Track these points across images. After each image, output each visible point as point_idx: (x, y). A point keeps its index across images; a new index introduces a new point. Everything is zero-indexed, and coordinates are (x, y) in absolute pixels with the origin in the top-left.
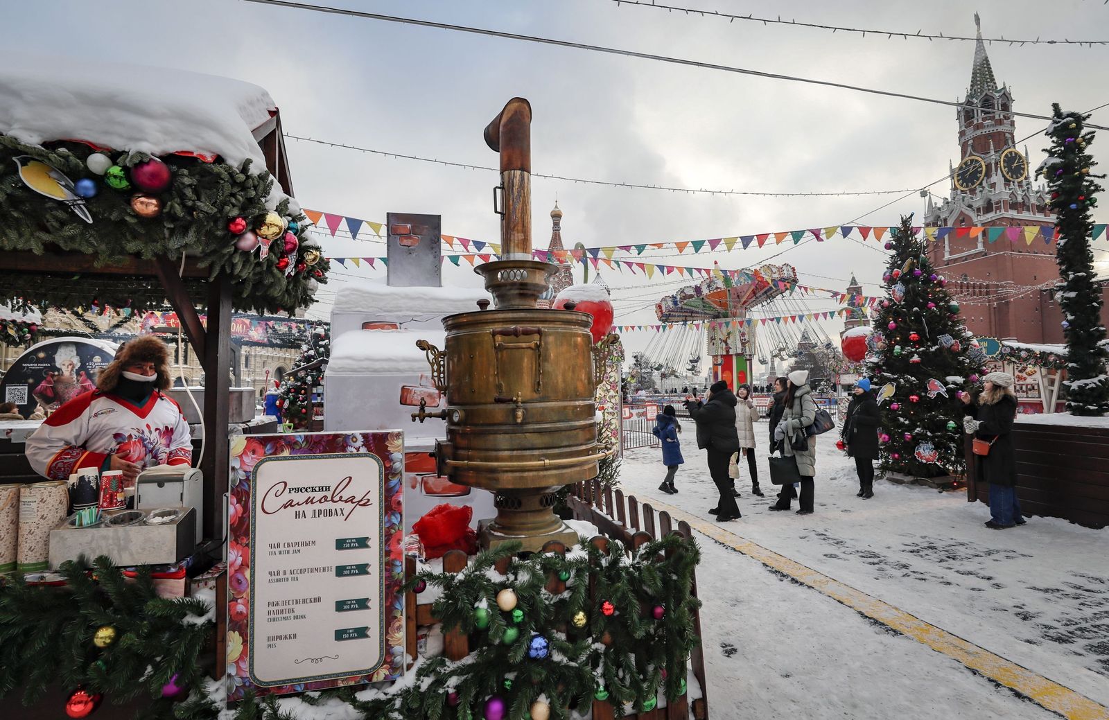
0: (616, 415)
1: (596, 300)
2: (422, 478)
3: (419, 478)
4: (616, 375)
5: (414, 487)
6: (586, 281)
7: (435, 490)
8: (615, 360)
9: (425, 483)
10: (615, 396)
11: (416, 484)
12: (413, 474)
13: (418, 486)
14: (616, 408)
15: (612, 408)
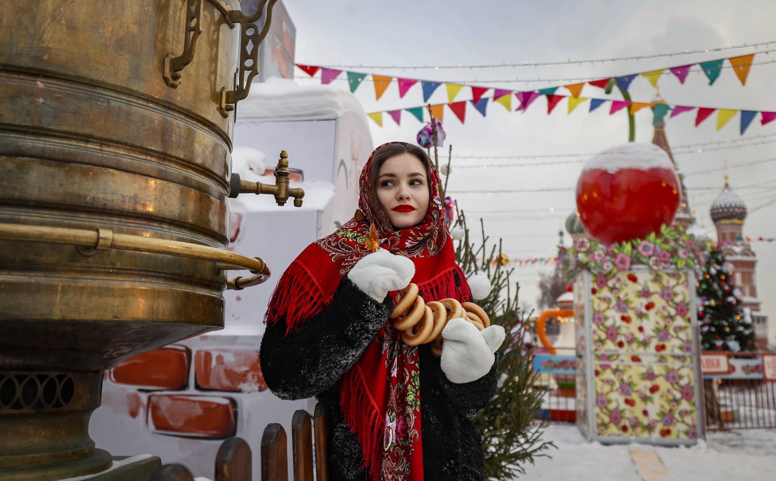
0: (688, 360)
1: (645, 166)
2: (149, 399)
3: (144, 397)
4: (686, 292)
5: (134, 414)
6: (632, 138)
7: (171, 423)
8: (681, 264)
9: (153, 407)
10: (685, 328)
11: (138, 408)
12: (132, 389)
13: (142, 411)
14: (688, 349)
15: (681, 348)
